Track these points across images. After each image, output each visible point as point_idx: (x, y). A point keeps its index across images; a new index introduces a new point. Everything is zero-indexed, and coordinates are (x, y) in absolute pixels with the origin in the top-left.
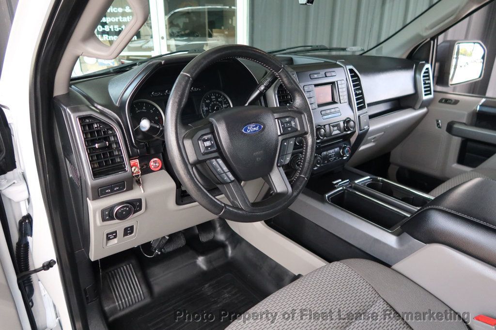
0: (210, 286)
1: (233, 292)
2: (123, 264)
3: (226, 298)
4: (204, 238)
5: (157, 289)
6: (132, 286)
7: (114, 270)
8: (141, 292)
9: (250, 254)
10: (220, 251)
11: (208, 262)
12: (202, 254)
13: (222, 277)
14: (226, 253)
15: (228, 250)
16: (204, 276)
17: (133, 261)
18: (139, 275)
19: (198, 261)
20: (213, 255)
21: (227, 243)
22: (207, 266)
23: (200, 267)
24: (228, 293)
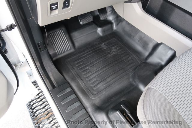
0: (105, 44)
1: (118, 49)
2: (58, 30)
3: (114, 51)
4: (102, 18)
5: (77, 45)
6: (64, 42)
7: (52, 33)
8: (69, 46)
9: (127, 28)
10: (109, 26)
11: (103, 31)
12: (100, 27)
13: (111, 40)
14: (112, 27)
15: (113, 25)
16: (102, 39)
17: (64, 28)
18: (67, 36)
19: (97, 30)
20: (106, 28)
21: (113, 21)
22: (102, 34)
23: (99, 34)
24: (115, 49)
